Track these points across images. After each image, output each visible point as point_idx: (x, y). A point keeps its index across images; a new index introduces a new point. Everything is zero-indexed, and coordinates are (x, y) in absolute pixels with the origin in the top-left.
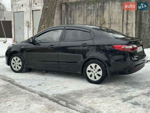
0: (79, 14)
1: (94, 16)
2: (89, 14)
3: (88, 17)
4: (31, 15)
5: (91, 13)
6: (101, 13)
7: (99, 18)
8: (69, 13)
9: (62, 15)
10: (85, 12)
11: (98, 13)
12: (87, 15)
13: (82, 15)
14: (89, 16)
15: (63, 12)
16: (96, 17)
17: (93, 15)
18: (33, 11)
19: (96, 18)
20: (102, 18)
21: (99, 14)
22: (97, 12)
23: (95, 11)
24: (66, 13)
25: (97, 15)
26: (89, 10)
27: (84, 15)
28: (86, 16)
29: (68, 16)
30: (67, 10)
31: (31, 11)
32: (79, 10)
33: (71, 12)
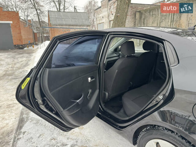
0: (153, 20)
1: (169, 21)
2: (163, 19)
3: (161, 23)
4: (109, 25)
5: (165, 18)
6: (177, 18)
7: (174, 23)
8: (142, 21)
9: (135, 23)
10: (159, 18)
11: (173, 18)
12: (160, 21)
13: (156, 22)
14: (163, 22)
15: (137, 20)
16: (171, 22)
17: (167, 21)
18: (110, 21)
19: (171, 24)
20: (178, 23)
21: (175, 19)
22: (173, 16)
23: (170, 16)
24: (140, 21)
25: (172, 20)
26: (163, 16)
27: (158, 21)
28: (160, 23)
29: (141, 24)
30: (141, 17)
31: (109, 21)
32: (152, 16)
33: (144, 19)
